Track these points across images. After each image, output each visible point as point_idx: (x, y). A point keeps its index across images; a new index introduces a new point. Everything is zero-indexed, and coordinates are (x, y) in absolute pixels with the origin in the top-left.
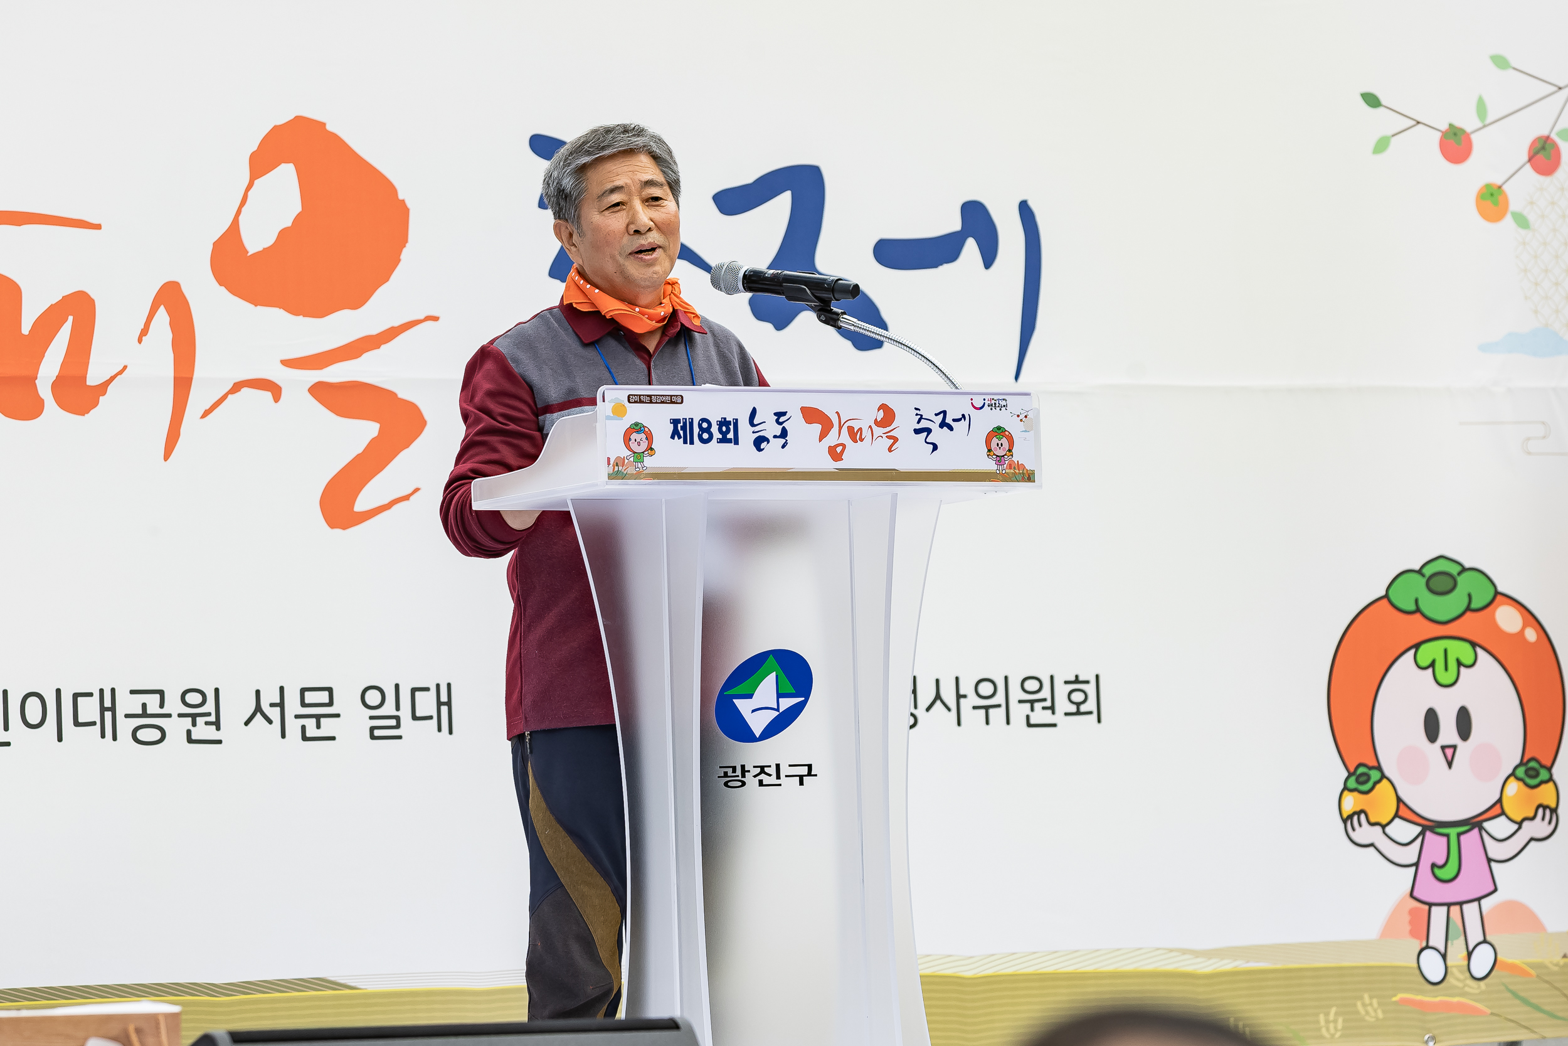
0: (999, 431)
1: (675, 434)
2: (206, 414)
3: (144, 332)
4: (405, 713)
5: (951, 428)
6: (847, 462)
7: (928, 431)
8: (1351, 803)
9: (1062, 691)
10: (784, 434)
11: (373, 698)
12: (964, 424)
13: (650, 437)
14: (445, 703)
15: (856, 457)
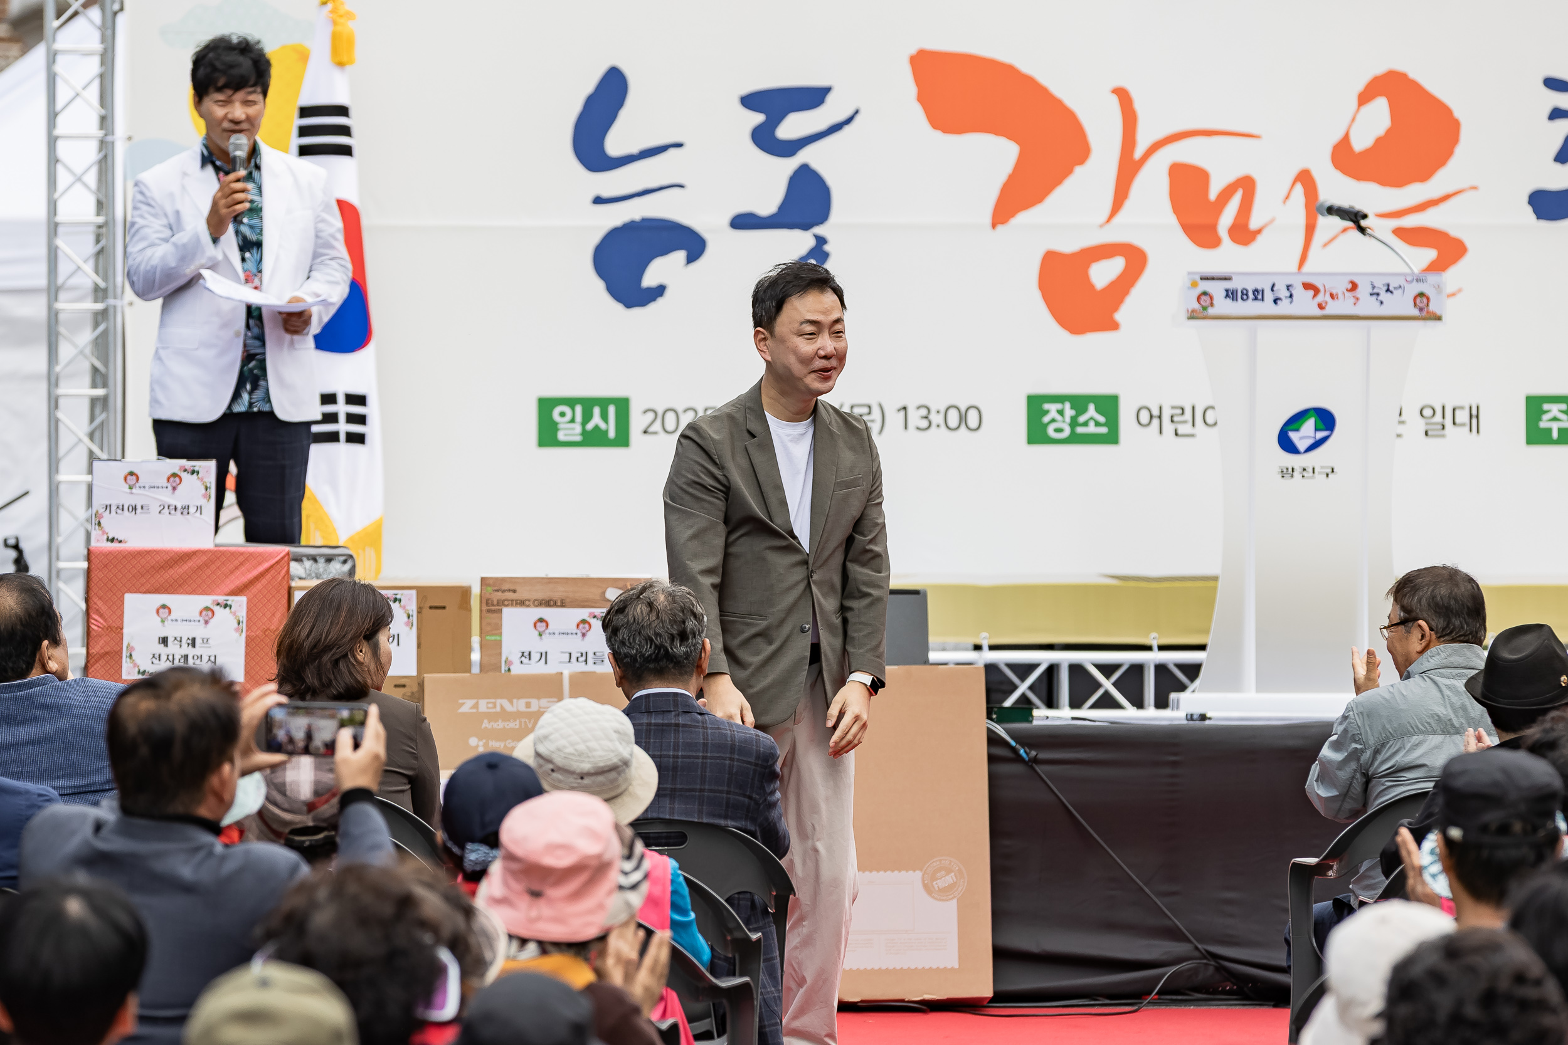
0: (1421, 295)
1: (1227, 296)
2: (1325, 245)
3: (1287, 197)
4: (1448, 421)
5: (1391, 292)
6: (1328, 311)
7: (1378, 294)
10: (1291, 296)
11: (1428, 412)
12: (1400, 291)
13: (1211, 298)
14: (1475, 416)
15: (1332, 308)
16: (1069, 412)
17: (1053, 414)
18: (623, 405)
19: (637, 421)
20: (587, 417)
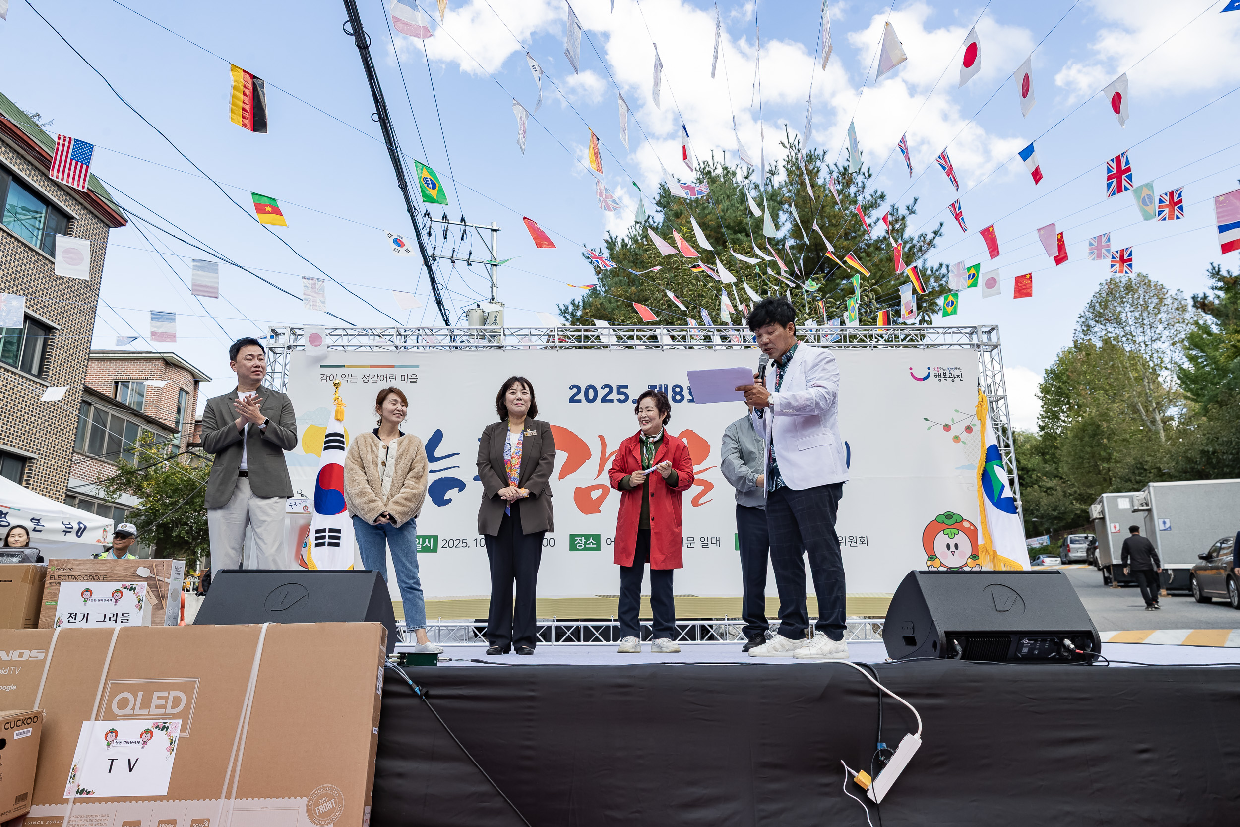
4: (709, 542)
8: (929, 563)
9: (858, 539)
11: (702, 539)
14: (718, 541)
16: (583, 540)
17: (579, 541)
18: (436, 538)
19: (440, 543)
20: (424, 542)
